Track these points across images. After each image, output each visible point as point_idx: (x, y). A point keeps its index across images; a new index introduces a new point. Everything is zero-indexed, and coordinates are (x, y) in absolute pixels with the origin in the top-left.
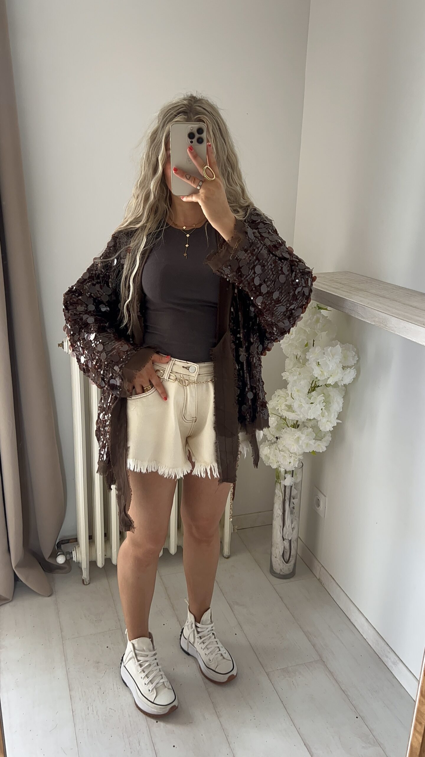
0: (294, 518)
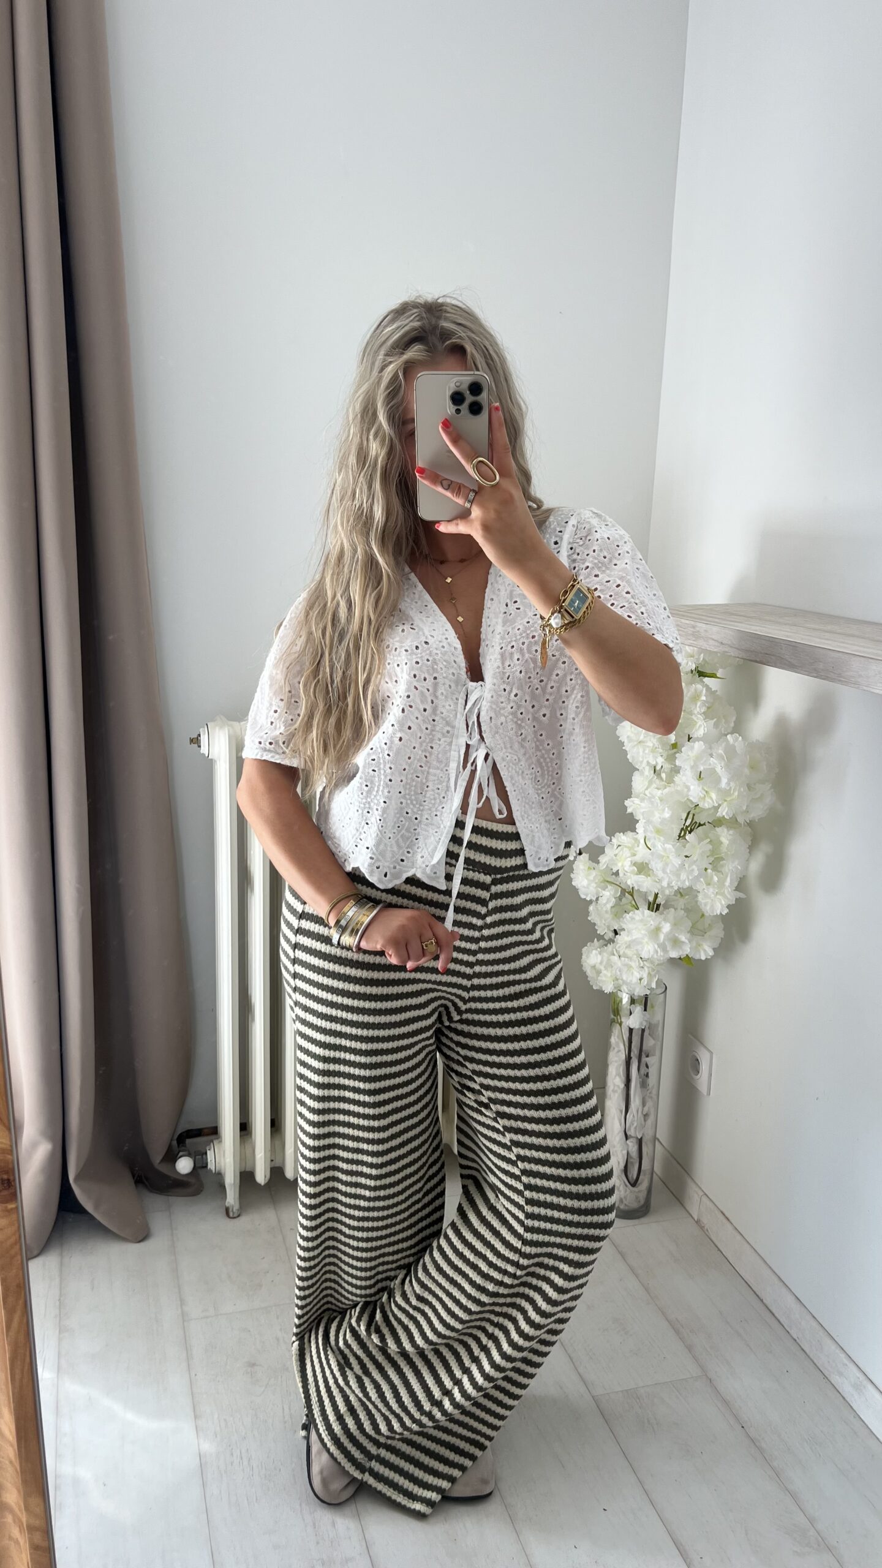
0: (648, 1094)
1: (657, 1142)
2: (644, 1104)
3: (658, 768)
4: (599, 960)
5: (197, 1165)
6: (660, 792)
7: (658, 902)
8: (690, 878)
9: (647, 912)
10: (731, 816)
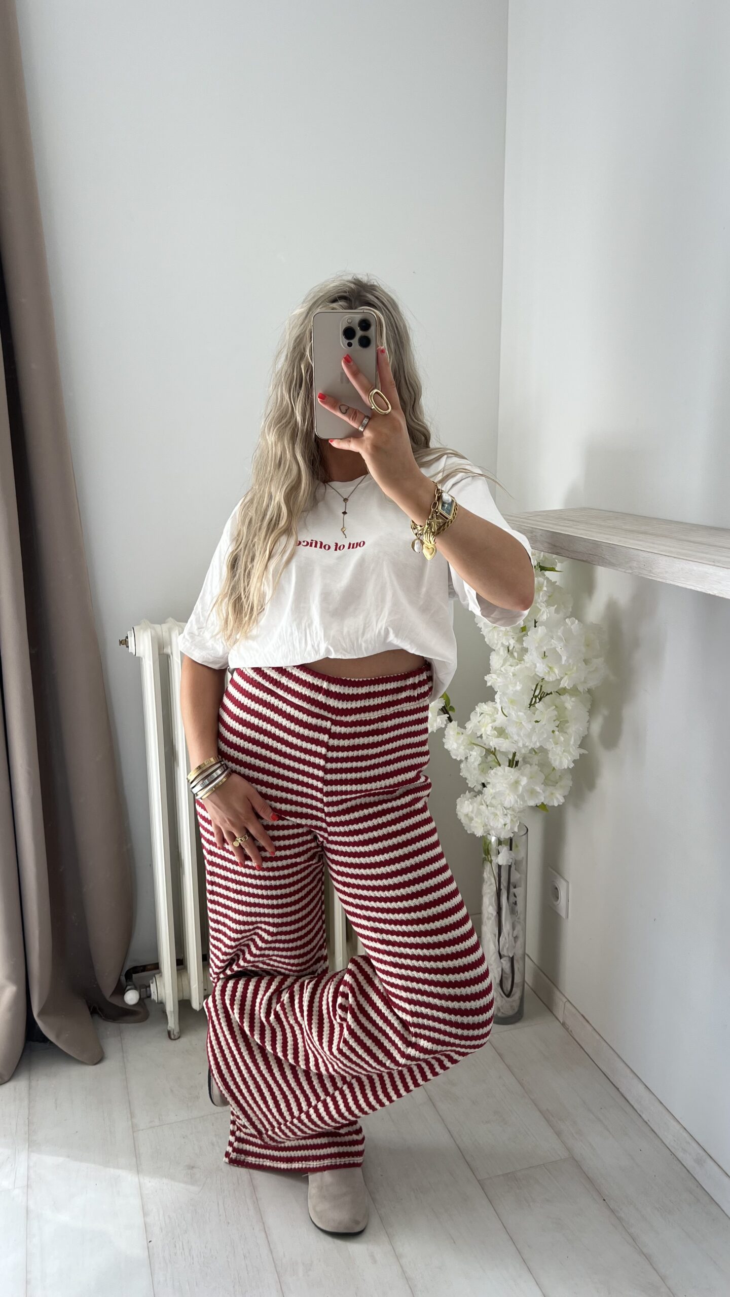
0: (517, 920)
1: (527, 958)
2: (514, 928)
3: (511, 648)
4: (471, 810)
5: (142, 997)
6: (513, 668)
7: (516, 758)
8: (541, 739)
9: (507, 768)
10: (571, 686)
